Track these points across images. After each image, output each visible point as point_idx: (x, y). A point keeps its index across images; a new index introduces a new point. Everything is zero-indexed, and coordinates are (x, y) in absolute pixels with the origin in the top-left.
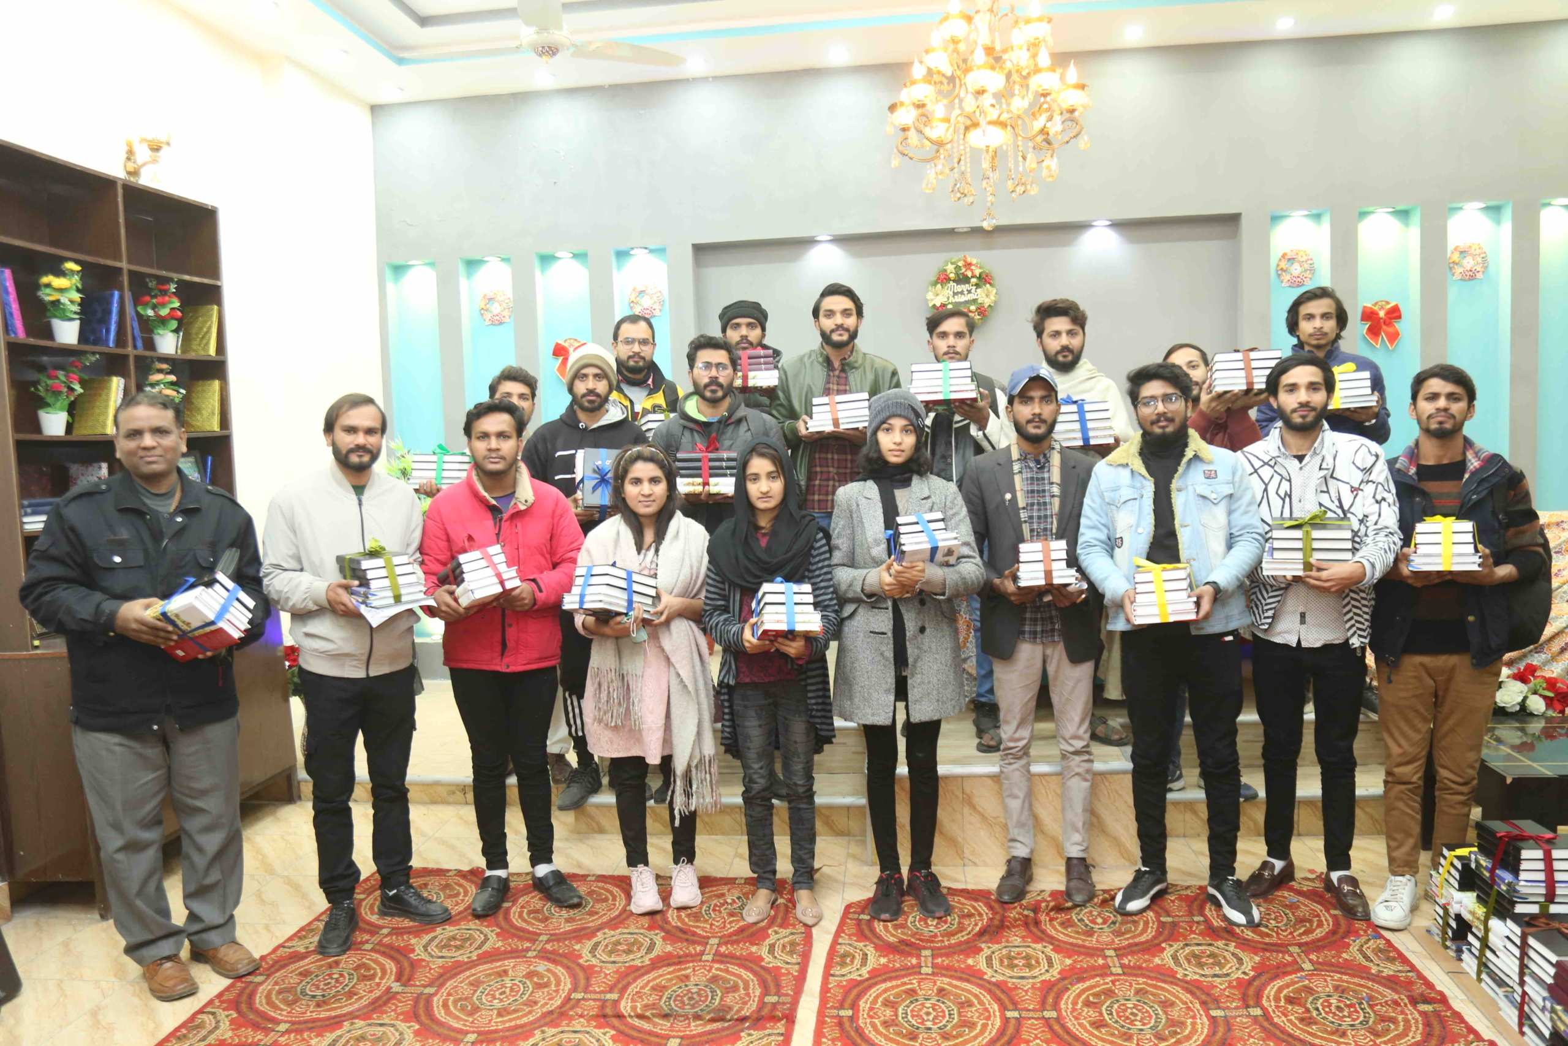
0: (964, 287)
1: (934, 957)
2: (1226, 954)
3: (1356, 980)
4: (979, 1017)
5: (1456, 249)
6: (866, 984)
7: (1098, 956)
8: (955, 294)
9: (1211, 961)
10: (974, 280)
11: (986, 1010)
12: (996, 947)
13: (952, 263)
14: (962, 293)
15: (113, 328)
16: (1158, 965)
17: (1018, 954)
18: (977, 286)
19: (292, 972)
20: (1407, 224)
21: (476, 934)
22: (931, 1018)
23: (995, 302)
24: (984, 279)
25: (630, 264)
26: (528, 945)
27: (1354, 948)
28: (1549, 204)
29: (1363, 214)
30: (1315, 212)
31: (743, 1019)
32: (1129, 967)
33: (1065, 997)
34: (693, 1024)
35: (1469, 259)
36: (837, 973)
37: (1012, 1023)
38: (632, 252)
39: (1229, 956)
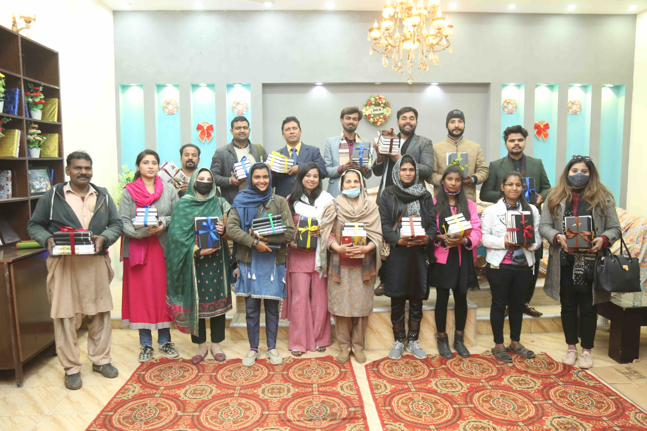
0: (378, 108)
1: (413, 384)
2: (528, 379)
3: (581, 388)
4: (443, 408)
5: (570, 102)
6: (391, 396)
7: (479, 382)
8: (374, 110)
9: (523, 382)
10: (382, 105)
11: (445, 405)
12: (437, 380)
13: (373, 97)
14: (377, 110)
15: (17, 106)
16: (504, 385)
17: (447, 382)
18: (384, 107)
19: (125, 409)
20: (553, 91)
21: (206, 388)
22: (424, 409)
23: (391, 115)
24: (386, 105)
25: (233, 91)
26: (232, 391)
27: (575, 376)
28: (604, 86)
29: (537, 86)
30: (518, 84)
32: (493, 386)
33: (474, 399)
34: (323, 422)
35: (575, 106)
36: (377, 392)
37: (458, 410)
38: (234, 85)
39: (530, 381)
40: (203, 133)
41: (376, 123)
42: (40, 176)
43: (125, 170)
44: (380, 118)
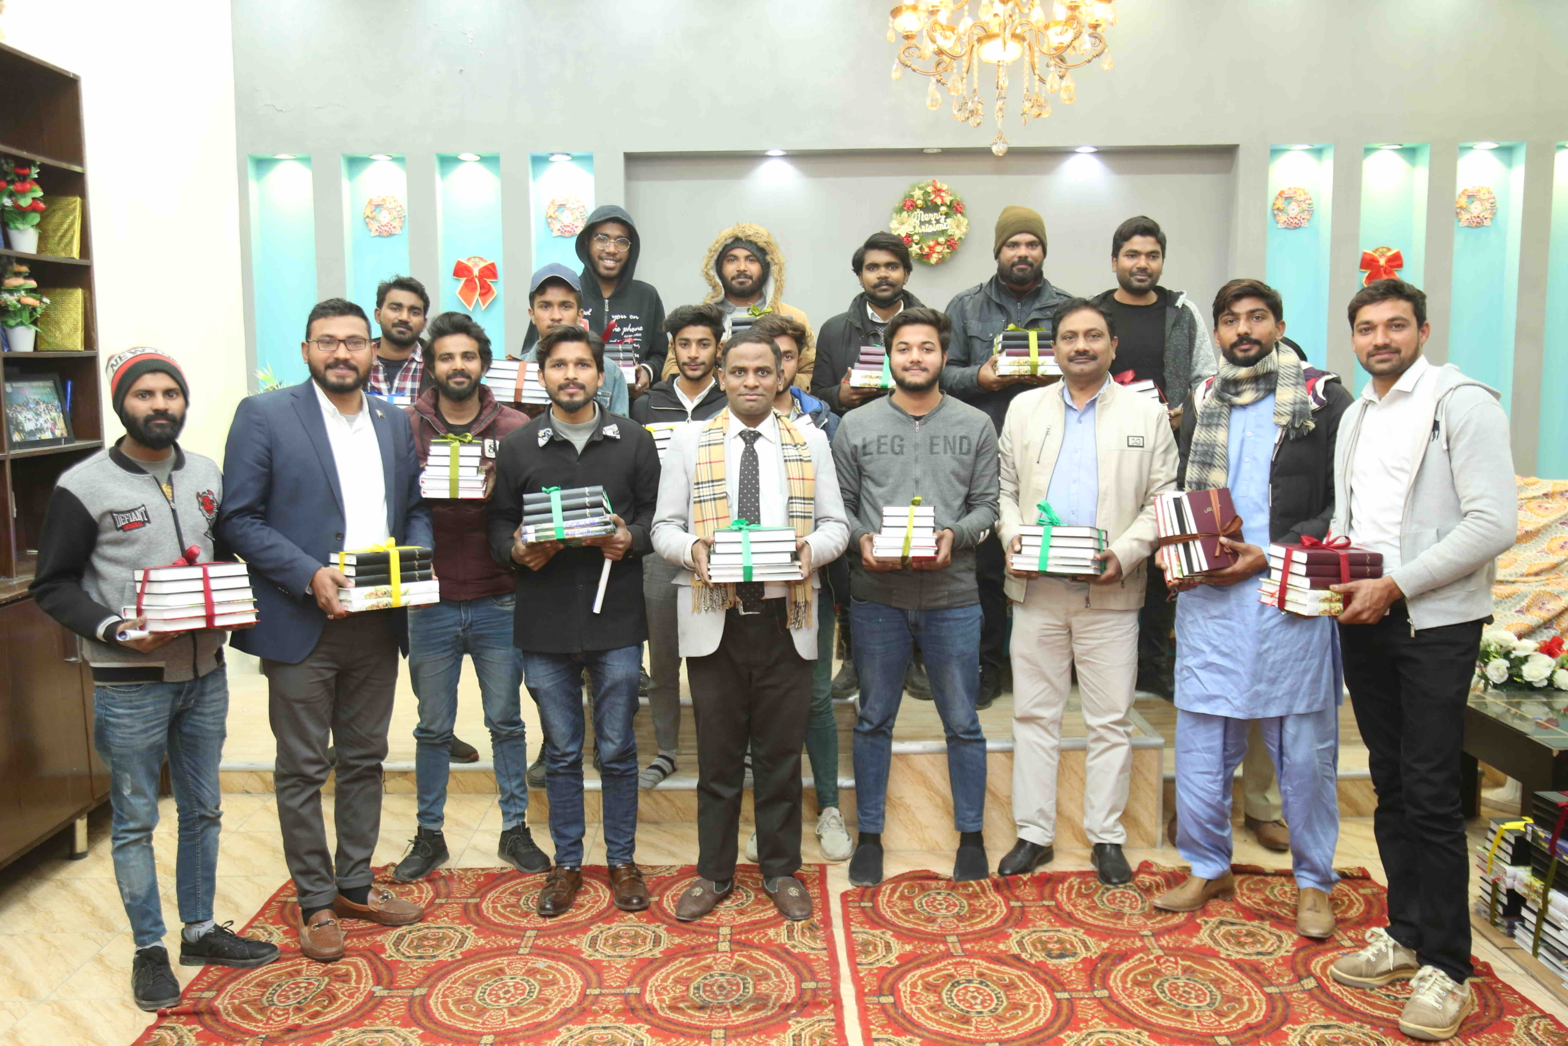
0: (933, 216)
1: (962, 942)
2: (1263, 932)
4: (1028, 999)
5: (1463, 193)
6: (899, 971)
7: (1135, 938)
8: (922, 223)
9: (1250, 940)
10: (943, 209)
11: (1034, 991)
12: (1024, 931)
13: (920, 189)
14: (929, 222)
16: (1198, 946)
17: (1050, 938)
18: (947, 215)
20: (1413, 164)
21: (451, 933)
22: (979, 1001)
23: (966, 234)
24: (955, 208)
25: (549, 172)
26: (514, 941)
28: (1562, 147)
29: (1368, 151)
30: (1317, 146)
31: (786, 1007)
32: (1168, 948)
33: (1112, 977)
34: (732, 1015)
35: (1477, 204)
36: (864, 961)
37: (1065, 1004)
38: (552, 159)
39: (1267, 935)
40: (469, 285)
41: (928, 256)
42: (37, 397)
44: (938, 244)
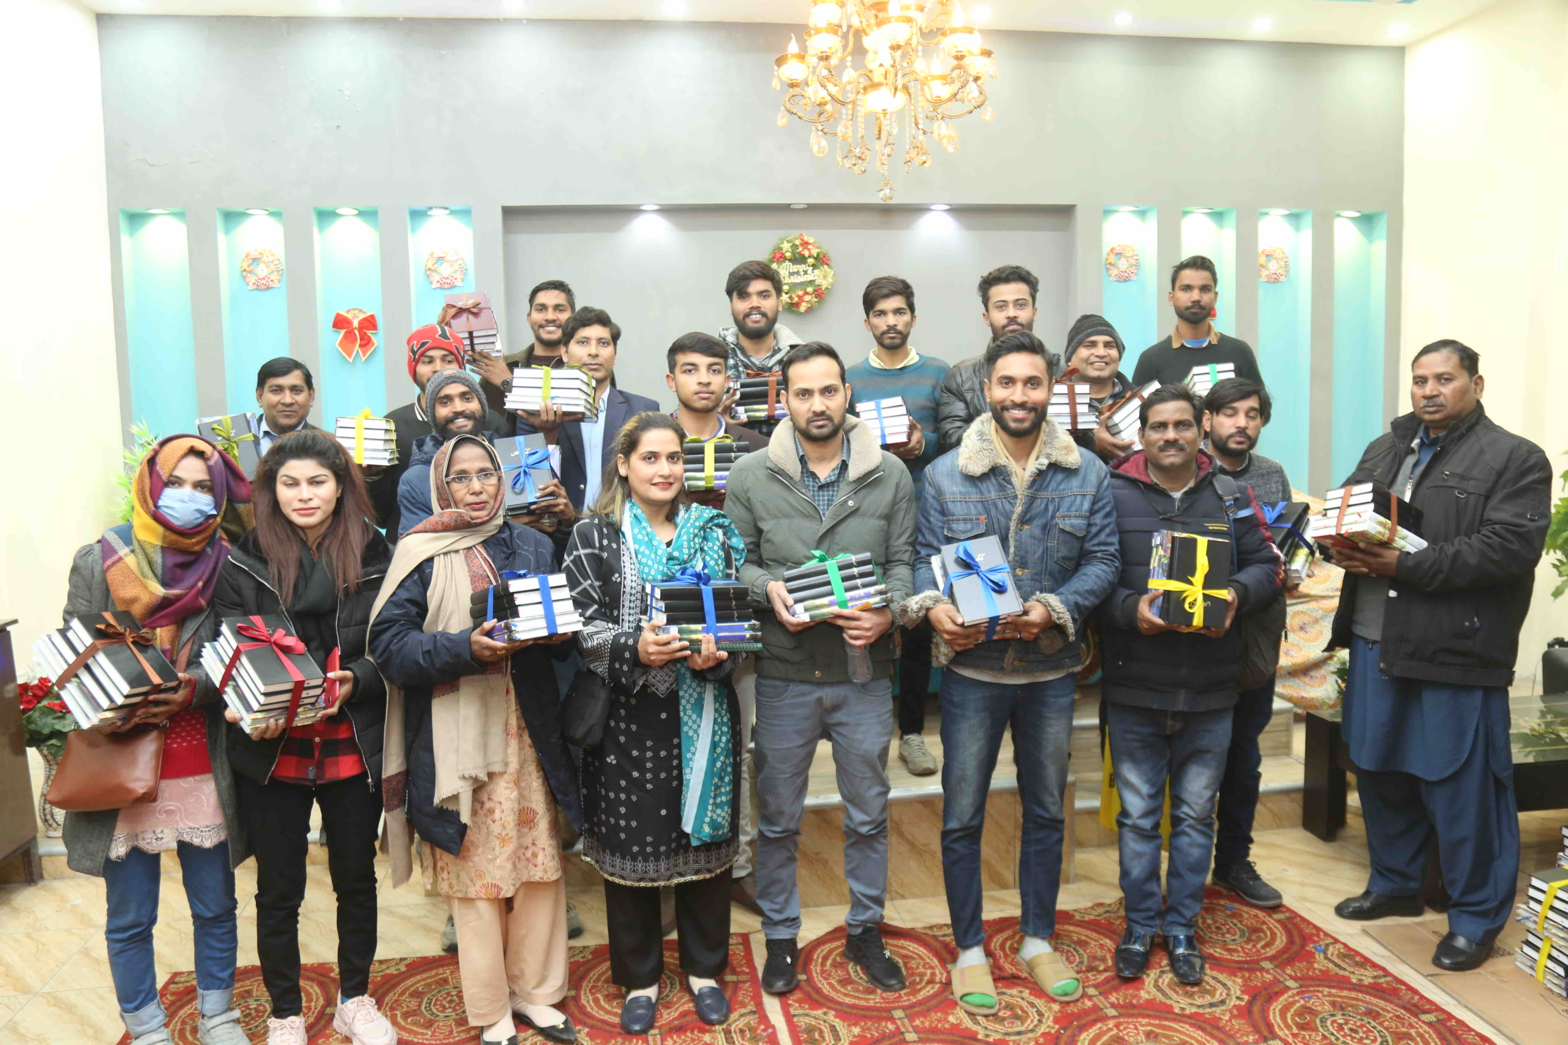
0: (801, 268)
5: (1263, 253)
8: (793, 275)
10: (811, 261)
13: (788, 242)
14: (798, 273)
16: (1148, 1001)
18: (814, 266)
20: (1222, 224)
23: (832, 285)
24: (821, 260)
25: (427, 226)
27: (1320, 957)
28: (1339, 216)
29: (1185, 213)
30: (1142, 208)
32: (1121, 1006)
35: (1274, 262)
38: (429, 213)
40: (349, 338)
41: (797, 305)
43: (140, 438)
44: (807, 293)
